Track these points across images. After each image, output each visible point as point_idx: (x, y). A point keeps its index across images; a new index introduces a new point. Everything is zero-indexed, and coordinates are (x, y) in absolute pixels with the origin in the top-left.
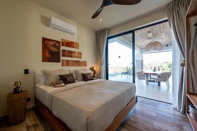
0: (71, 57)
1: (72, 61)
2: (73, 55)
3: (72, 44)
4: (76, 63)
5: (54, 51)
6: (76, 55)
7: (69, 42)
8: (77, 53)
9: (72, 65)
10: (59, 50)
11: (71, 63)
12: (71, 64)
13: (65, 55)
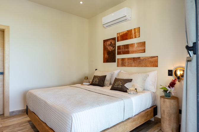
0: (128, 53)
1: (128, 59)
2: (130, 49)
3: (129, 33)
4: (134, 61)
5: (111, 51)
6: (135, 48)
7: (125, 32)
8: (136, 46)
9: (129, 65)
10: (114, 48)
11: (127, 62)
12: (127, 64)
13: (120, 52)
